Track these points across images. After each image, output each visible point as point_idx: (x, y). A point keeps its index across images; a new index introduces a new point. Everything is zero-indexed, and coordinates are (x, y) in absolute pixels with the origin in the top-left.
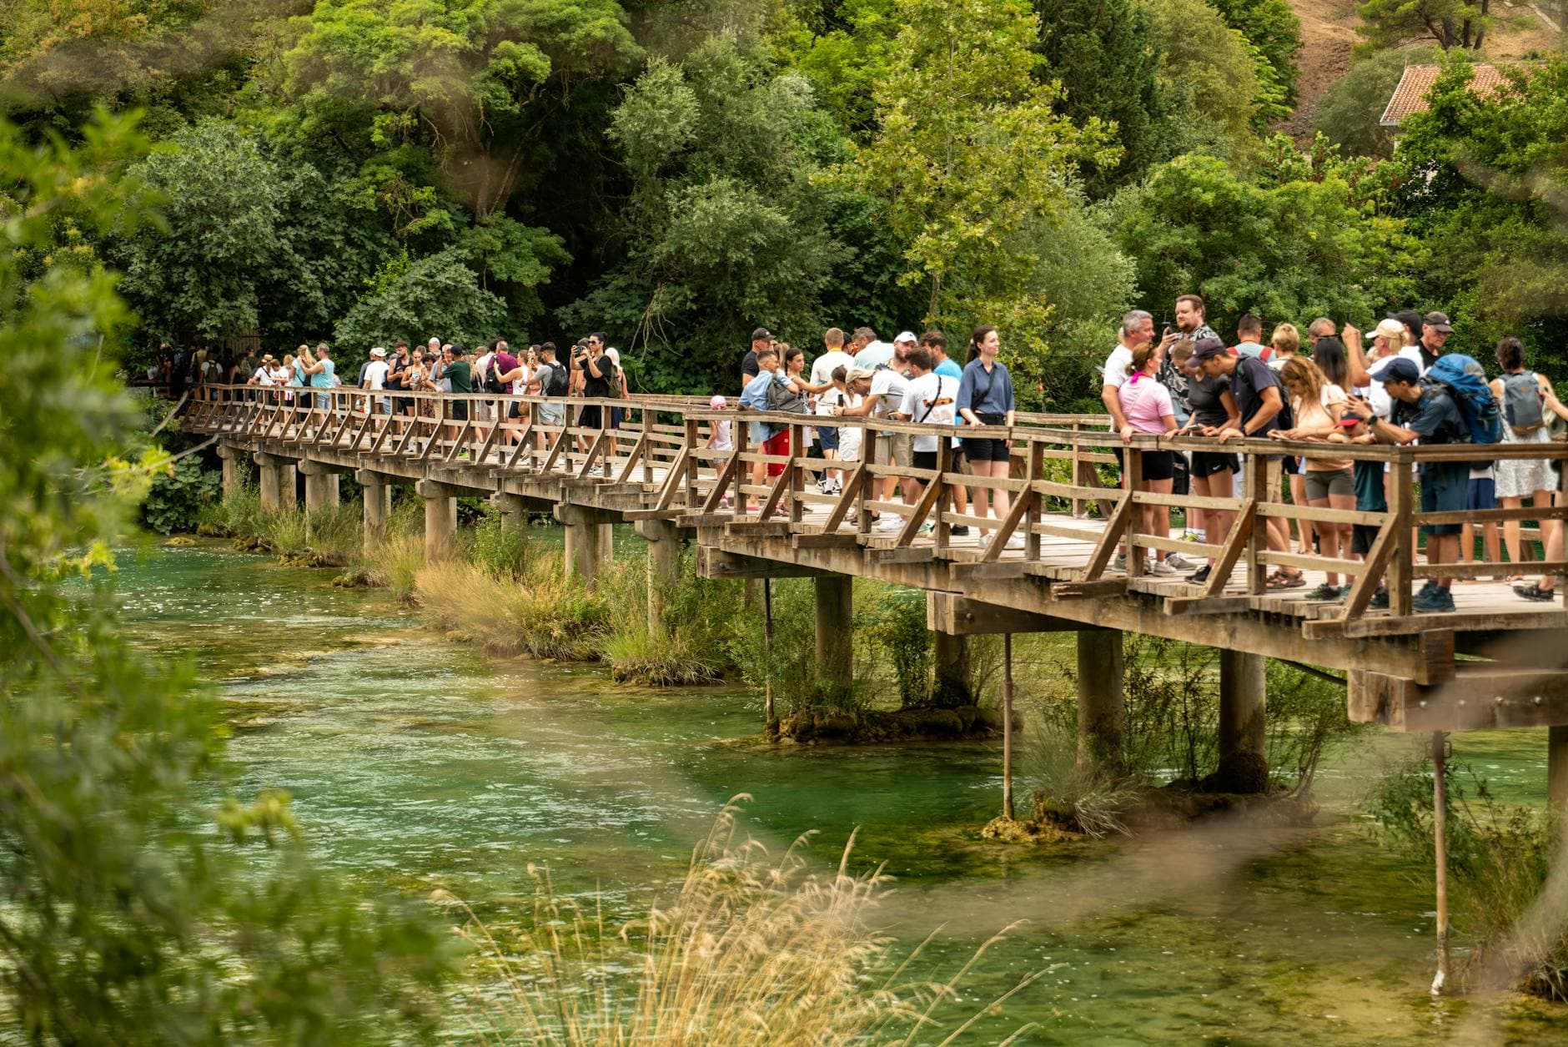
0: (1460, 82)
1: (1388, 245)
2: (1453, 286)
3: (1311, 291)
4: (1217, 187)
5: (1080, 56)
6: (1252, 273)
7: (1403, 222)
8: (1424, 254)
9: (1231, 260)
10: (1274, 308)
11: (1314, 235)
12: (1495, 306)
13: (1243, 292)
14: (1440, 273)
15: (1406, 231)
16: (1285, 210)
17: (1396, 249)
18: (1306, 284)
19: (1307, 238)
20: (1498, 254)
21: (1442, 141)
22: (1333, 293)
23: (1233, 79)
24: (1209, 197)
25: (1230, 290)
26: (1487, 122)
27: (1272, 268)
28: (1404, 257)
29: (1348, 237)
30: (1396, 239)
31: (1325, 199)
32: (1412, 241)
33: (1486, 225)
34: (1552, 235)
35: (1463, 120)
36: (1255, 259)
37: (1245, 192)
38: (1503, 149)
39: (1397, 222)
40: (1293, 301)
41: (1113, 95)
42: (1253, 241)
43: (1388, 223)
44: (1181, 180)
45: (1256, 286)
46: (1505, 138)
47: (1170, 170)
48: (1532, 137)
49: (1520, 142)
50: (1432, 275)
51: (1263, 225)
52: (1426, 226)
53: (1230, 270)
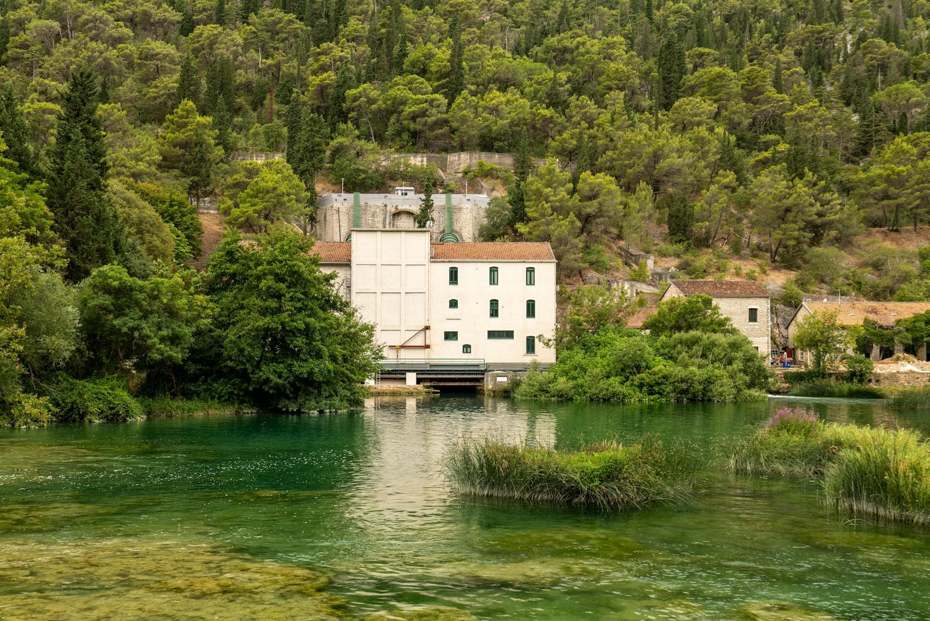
0: (236, 241)
1: (201, 306)
2: (229, 324)
3: (163, 325)
4: (120, 279)
5: (84, 226)
6: (136, 317)
7: (208, 297)
8: (217, 310)
9: (127, 311)
10: (144, 331)
11: (165, 301)
12: (243, 332)
13: (131, 324)
14: (224, 318)
15: (211, 301)
16: (153, 290)
17: (205, 308)
18: (162, 321)
19: (162, 303)
20: (246, 311)
21: (228, 265)
22: (173, 326)
23: (164, 242)
24: (116, 283)
25: (125, 324)
26: (246, 258)
27: (146, 315)
28: (209, 311)
29: (182, 302)
30: (205, 304)
31: (172, 286)
32: (211, 305)
33: (243, 299)
34: (267, 303)
35: (236, 257)
36: (137, 310)
37: (135, 283)
38: (250, 268)
39: (206, 297)
40: (154, 329)
41: (98, 242)
42: (138, 303)
43: (201, 297)
44: (105, 276)
45: (137, 322)
46: (252, 264)
47: (100, 271)
48: (261, 264)
49: (257, 265)
50: (221, 319)
51: (141, 296)
52: (221, 299)
53: (126, 315)
